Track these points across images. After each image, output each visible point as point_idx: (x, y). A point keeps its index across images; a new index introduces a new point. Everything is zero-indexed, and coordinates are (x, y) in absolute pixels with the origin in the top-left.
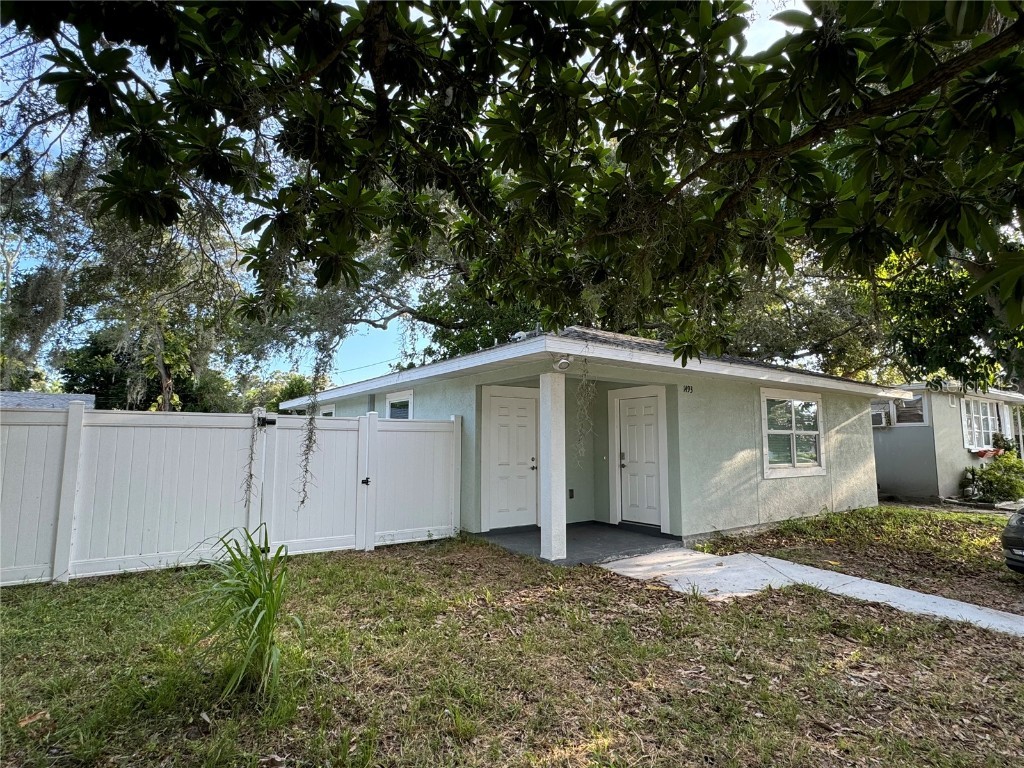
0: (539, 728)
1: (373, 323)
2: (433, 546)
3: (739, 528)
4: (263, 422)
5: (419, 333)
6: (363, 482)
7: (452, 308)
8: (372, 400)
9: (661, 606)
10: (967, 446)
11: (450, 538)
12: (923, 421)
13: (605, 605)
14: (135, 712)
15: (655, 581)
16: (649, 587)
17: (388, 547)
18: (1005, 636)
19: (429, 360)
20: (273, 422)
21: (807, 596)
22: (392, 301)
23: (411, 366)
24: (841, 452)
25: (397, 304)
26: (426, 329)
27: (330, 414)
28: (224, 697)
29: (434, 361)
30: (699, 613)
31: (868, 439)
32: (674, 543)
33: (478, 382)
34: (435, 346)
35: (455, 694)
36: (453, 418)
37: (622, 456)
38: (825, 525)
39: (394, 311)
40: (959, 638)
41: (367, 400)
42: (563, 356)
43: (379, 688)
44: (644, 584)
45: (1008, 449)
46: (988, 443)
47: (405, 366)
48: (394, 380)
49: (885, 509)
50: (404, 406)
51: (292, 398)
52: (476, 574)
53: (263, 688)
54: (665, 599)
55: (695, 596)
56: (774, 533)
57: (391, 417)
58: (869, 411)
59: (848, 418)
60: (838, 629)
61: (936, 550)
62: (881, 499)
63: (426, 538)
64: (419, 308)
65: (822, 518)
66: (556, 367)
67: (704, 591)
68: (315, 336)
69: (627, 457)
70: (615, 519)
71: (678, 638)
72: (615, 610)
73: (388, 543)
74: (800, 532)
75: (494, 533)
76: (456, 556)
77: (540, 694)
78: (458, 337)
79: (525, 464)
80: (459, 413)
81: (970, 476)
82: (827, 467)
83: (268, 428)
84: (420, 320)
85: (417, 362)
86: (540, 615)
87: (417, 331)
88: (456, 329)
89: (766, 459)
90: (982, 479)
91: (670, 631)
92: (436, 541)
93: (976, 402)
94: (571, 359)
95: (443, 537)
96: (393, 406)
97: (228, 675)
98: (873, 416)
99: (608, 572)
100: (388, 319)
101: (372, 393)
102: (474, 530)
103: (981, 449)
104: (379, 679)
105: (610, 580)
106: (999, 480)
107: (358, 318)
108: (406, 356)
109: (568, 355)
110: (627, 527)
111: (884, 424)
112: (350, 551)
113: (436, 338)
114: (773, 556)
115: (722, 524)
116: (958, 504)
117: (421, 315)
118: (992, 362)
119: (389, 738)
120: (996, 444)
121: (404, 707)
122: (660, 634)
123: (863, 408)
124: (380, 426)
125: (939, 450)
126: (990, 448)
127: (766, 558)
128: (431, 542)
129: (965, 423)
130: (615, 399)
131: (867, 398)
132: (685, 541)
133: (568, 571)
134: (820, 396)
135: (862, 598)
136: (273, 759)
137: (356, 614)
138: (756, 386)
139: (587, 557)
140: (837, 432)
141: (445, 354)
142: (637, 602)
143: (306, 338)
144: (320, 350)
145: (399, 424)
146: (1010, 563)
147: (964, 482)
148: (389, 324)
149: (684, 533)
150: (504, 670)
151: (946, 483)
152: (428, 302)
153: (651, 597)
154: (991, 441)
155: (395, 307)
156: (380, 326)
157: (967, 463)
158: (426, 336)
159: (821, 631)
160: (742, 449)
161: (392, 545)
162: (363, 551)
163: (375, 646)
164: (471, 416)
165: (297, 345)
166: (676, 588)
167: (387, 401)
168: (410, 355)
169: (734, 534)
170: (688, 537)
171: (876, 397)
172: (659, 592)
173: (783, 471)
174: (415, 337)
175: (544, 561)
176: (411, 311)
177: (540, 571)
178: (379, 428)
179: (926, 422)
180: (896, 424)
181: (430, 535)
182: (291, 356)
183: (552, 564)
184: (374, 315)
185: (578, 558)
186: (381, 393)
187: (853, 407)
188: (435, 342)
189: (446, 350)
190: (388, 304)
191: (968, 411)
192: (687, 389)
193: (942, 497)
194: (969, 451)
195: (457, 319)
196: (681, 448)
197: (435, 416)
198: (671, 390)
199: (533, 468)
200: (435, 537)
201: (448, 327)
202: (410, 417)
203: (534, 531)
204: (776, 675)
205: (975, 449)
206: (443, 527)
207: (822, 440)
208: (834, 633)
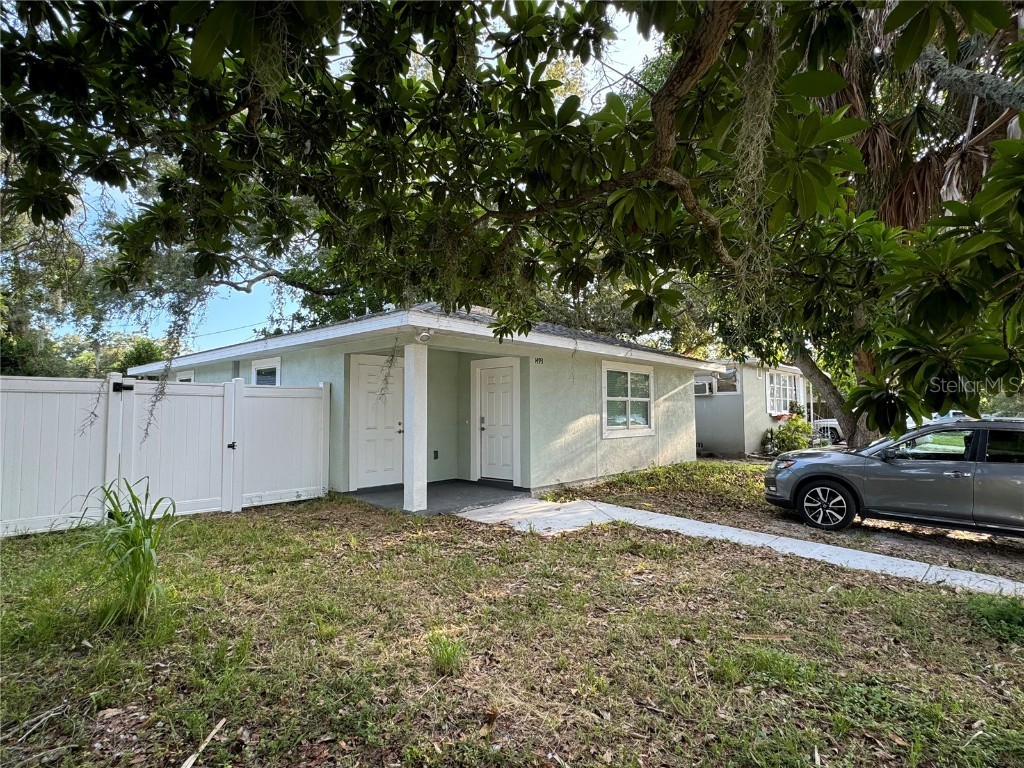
0: (388, 628)
1: (234, 285)
2: (302, 506)
3: (580, 481)
4: (118, 387)
5: (286, 296)
6: (229, 446)
7: (323, 274)
8: (236, 366)
9: (503, 542)
10: (769, 411)
11: (319, 499)
12: (735, 390)
13: (456, 543)
14: (15, 646)
15: (502, 524)
16: (495, 528)
17: (255, 507)
18: (748, 547)
19: (298, 326)
20: (130, 388)
21: (620, 529)
22: (256, 262)
23: (278, 333)
24: (668, 416)
25: (262, 266)
26: (294, 293)
27: (189, 380)
28: (105, 627)
29: (303, 328)
30: (532, 545)
31: (690, 406)
32: (524, 494)
33: (347, 351)
34: (305, 312)
35: (319, 611)
36: (321, 385)
37: (482, 420)
38: (651, 478)
39: (259, 273)
40: (716, 550)
41: (231, 366)
42: (424, 329)
43: (251, 613)
44: (491, 526)
45: (800, 413)
46: (785, 409)
47: (272, 332)
48: (260, 347)
49: (701, 463)
50: (271, 373)
51: (140, 364)
52: (342, 526)
53: (141, 619)
54: (506, 536)
55: (532, 533)
56: (609, 485)
57: (258, 384)
58: (692, 382)
59: (676, 387)
60: (635, 550)
61: (727, 492)
62: (699, 455)
63: (295, 499)
64: (287, 271)
65: (649, 471)
66: (418, 339)
67: (539, 529)
68: (167, 298)
69: (486, 420)
70: (475, 477)
71: (512, 563)
72: (464, 546)
73: (256, 504)
74: (630, 483)
75: (361, 492)
76: (324, 514)
77: (393, 608)
78: (329, 304)
79: (392, 428)
80: (328, 380)
81: (769, 435)
82: (656, 428)
83: (125, 392)
84: (288, 283)
85: (284, 328)
86: (398, 554)
87: (285, 295)
88: (327, 295)
89: (605, 421)
90: (778, 438)
91: (506, 560)
92: (304, 501)
93: (778, 375)
94: (431, 332)
95: (312, 497)
96: (259, 373)
97: (104, 613)
98: (696, 386)
99: (462, 519)
100: (253, 282)
101: (236, 359)
102: (342, 490)
103: (779, 414)
104: (251, 606)
105: (463, 524)
106: (788, 438)
107: (217, 279)
108: (272, 321)
109: (429, 329)
110: (485, 483)
111: (707, 393)
112: (216, 513)
113: (305, 303)
114: (603, 501)
115: (566, 477)
116: (758, 458)
117: (290, 279)
118: (780, 342)
119: (261, 645)
120: (792, 410)
121: (274, 624)
122: (498, 561)
123: (688, 380)
124: (246, 391)
125: (747, 416)
126: (787, 412)
127: (597, 503)
128: (300, 502)
129: (768, 392)
130: (477, 370)
131: (692, 371)
132: (533, 492)
133: (427, 520)
134: (652, 368)
135: (659, 528)
136: (158, 666)
137: (225, 561)
138: (598, 359)
139: (445, 508)
140: (666, 400)
141: (315, 321)
142: (483, 539)
143: (158, 299)
144: (175, 313)
145: (266, 390)
146: (769, 497)
147: (765, 441)
148: (253, 287)
149: (532, 487)
150: (363, 593)
151: (751, 442)
152: (296, 265)
153: (496, 536)
154: (788, 407)
155: (260, 269)
156: (244, 289)
157: (769, 425)
158: (295, 300)
159: (622, 552)
160: (585, 414)
161: (259, 507)
162: (229, 513)
163: (246, 584)
164: (339, 383)
165: (146, 305)
166: (517, 528)
167: (253, 368)
168: (277, 320)
169: (576, 486)
170: (535, 489)
171: (698, 369)
172: (504, 531)
173: (619, 433)
174: (282, 301)
175: (406, 513)
176: (276, 274)
177: (402, 520)
178: (245, 394)
179: (739, 392)
180: (716, 392)
181: (298, 496)
182: (138, 318)
183: (414, 514)
184: (235, 277)
185: (437, 508)
186: (245, 360)
187: (679, 377)
188: (304, 307)
189: (316, 316)
190: (252, 265)
191: (772, 381)
192: (539, 360)
193: (747, 453)
194: (770, 415)
195: (328, 284)
196: (531, 412)
197: (304, 384)
198: (524, 361)
199: (400, 432)
200: (302, 498)
201: (319, 292)
202: (278, 384)
203: (398, 489)
204: (580, 582)
205: (775, 414)
206: (311, 488)
207: (652, 405)
208: (631, 553)
